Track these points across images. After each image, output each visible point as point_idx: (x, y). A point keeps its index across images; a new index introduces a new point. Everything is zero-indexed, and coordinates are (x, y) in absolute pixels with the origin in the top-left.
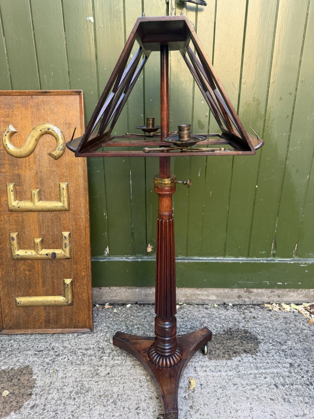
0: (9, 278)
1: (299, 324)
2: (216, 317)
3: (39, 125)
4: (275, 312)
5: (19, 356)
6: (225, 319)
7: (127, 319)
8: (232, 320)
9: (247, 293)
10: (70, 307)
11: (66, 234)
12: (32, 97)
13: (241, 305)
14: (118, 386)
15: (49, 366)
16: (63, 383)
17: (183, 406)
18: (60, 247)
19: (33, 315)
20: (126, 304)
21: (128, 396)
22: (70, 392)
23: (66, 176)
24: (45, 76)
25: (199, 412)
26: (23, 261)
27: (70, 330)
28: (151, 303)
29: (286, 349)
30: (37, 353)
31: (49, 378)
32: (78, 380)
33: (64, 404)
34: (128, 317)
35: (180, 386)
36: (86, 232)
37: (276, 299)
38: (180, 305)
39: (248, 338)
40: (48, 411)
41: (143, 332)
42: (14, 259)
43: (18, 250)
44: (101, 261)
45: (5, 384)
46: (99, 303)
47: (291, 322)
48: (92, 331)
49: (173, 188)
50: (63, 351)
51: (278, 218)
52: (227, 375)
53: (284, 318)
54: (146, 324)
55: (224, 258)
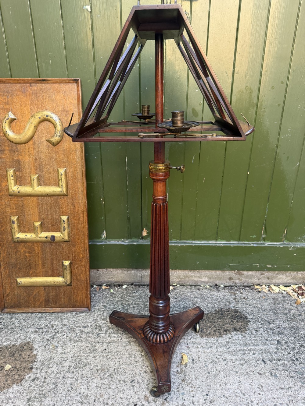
0: (10, 259)
1: (287, 305)
2: (208, 298)
3: (38, 112)
4: (265, 294)
5: (20, 333)
6: (216, 299)
7: (123, 299)
8: (223, 301)
9: (238, 275)
10: (69, 287)
11: (65, 218)
12: (31, 85)
13: (232, 286)
14: (114, 361)
15: (49, 342)
16: (62, 358)
17: (176, 379)
18: (59, 230)
19: (34, 295)
20: (122, 285)
21: (124, 370)
22: (69, 366)
23: (64, 162)
24: (44, 64)
25: (191, 385)
26: (24, 243)
27: (69, 309)
28: (146, 284)
29: (274, 327)
30: (37, 330)
31: (48, 353)
32: (76, 355)
33: (63, 377)
34: (124, 297)
35: (173, 361)
36: (83, 216)
37: (266, 281)
38: (174, 286)
39: (238, 317)
40: (48, 384)
41: (138, 311)
42: (15, 242)
43: (19, 233)
44: (98, 244)
45: (7, 359)
46: (96, 284)
47: (279, 303)
48: (89, 310)
49: (167, 174)
50: (62, 329)
51: (268, 203)
52: (218, 351)
53: (272, 299)
54: (141, 303)
55: (216, 242)
